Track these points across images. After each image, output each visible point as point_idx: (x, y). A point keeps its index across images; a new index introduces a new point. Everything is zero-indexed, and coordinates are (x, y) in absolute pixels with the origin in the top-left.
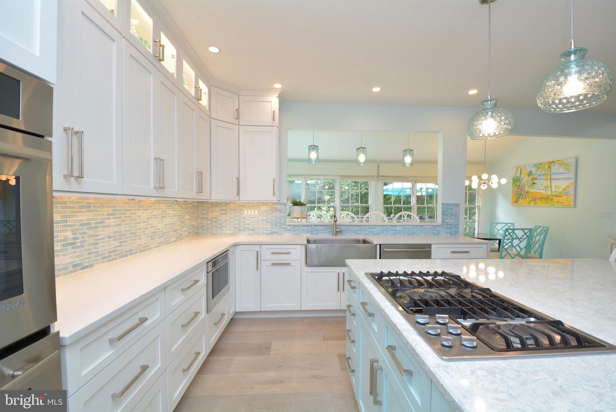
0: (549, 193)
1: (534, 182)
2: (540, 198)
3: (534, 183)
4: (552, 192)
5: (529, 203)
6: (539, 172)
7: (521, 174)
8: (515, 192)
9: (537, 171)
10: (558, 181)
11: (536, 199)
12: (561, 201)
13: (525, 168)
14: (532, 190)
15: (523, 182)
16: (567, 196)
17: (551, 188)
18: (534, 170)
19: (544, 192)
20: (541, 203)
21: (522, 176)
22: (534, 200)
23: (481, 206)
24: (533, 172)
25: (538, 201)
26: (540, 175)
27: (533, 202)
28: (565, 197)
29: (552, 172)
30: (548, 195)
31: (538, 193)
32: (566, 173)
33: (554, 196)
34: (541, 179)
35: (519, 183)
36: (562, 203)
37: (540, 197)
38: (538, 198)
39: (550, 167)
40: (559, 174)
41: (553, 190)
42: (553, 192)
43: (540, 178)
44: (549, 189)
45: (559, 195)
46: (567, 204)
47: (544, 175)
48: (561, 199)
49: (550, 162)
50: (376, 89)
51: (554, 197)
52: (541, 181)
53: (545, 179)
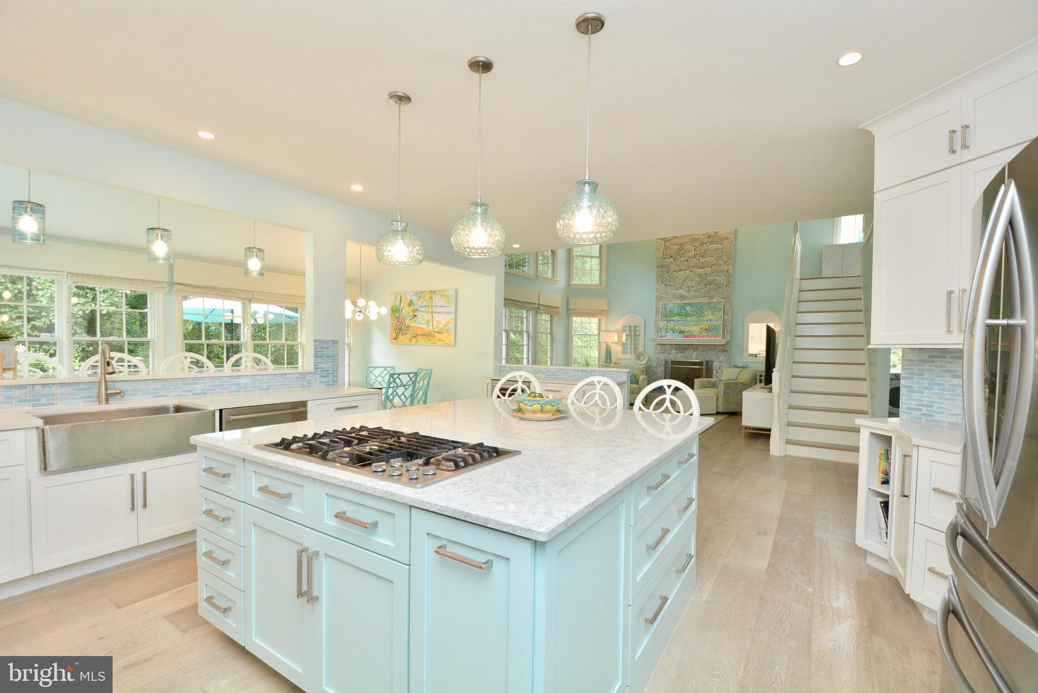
0: (431, 328)
1: (415, 314)
2: (421, 335)
3: (415, 316)
4: (433, 328)
5: (410, 341)
6: (420, 302)
7: (400, 302)
8: (394, 325)
9: (418, 301)
10: (439, 315)
11: (417, 335)
12: (443, 339)
13: (404, 295)
14: (413, 325)
15: (403, 314)
16: (448, 332)
17: (433, 323)
18: (414, 299)
19: (425, 327)
20: (423, 340)
21: (402, 305)
22: (415, 337)
23: (352, 343)
24: (414, 302)
25: (420, 338)
26: (421, 306)
27: (414, 339)
28: (446, 334)
29: (433, 304)
30: (429, 331)
31: (420, 328)
32: (447, 306)
33: (436, 332)
34: (422, 311)
35: (398, 314)
36: (443, 341)
37: (422, 333)
38: (419, 334)
39: (431, 298)
40: (441, 306)
41: (435, 325)
42: (435, 328)
43: (422, 309)
44: (431, 324)
45: (440, 332)
46: (449, 343)
47: (425, 306)
48: (442, 337)
49: (431, 292)
50: (206, 135)
51: (436, 334)
52: (422, 314)
53: (426, 312)
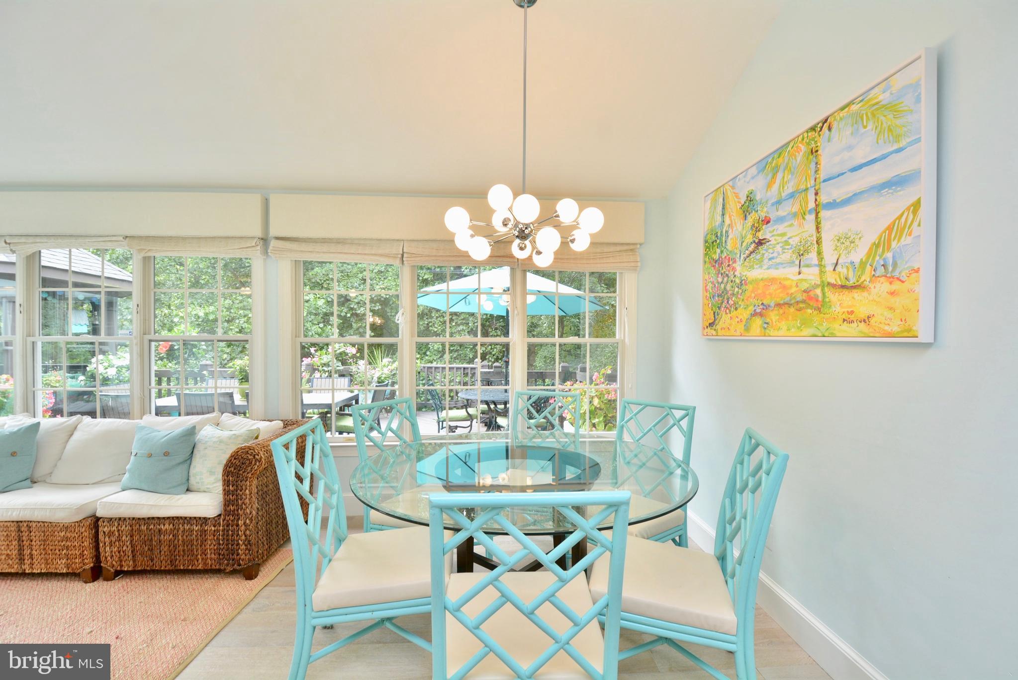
0: (811, 275)
1: (761, 235)
2: (779, 305)
3: (760, 243)
4: (822, 273)
5: (747, 328)
6: (775, 187)
7: (723, 215)
8: (710, 285)
9: (769, 186)
10: (846, 209)
11: (766, 307)
12: (862, 311)
13: (733, 187)
14: (756, 273)
15: (729, 247)
16: (891, 279)
17: (819, 253)
18: (758, 186)
19: (789, 273)
20: (783, 325)
21: (727, 221)
22: (761, 315)
24: (758, 197)
25: (773, 316)
26: (779, 202)
27: (758, 322)
28: (883, 287)
29: (822, 175)
30: (804, 286)
31: (773, 280)
32: (884, 157)
33: (834, 286)
34: (781, 220)
35: (718, 251)
36: (866, 320)
37: (782, 298)
38: (772, 304)
39: (814, 152)
41: (829, 258)
42: (830, 268)
43: (781, 213)
44: (813, 256)
45: (851, 283)
46: (895, 328)
47: (792, 196)
48: (861, 303)
49: (813, 129)
51: (833, 296)
52: (781, 228)
53: (795, 215)
